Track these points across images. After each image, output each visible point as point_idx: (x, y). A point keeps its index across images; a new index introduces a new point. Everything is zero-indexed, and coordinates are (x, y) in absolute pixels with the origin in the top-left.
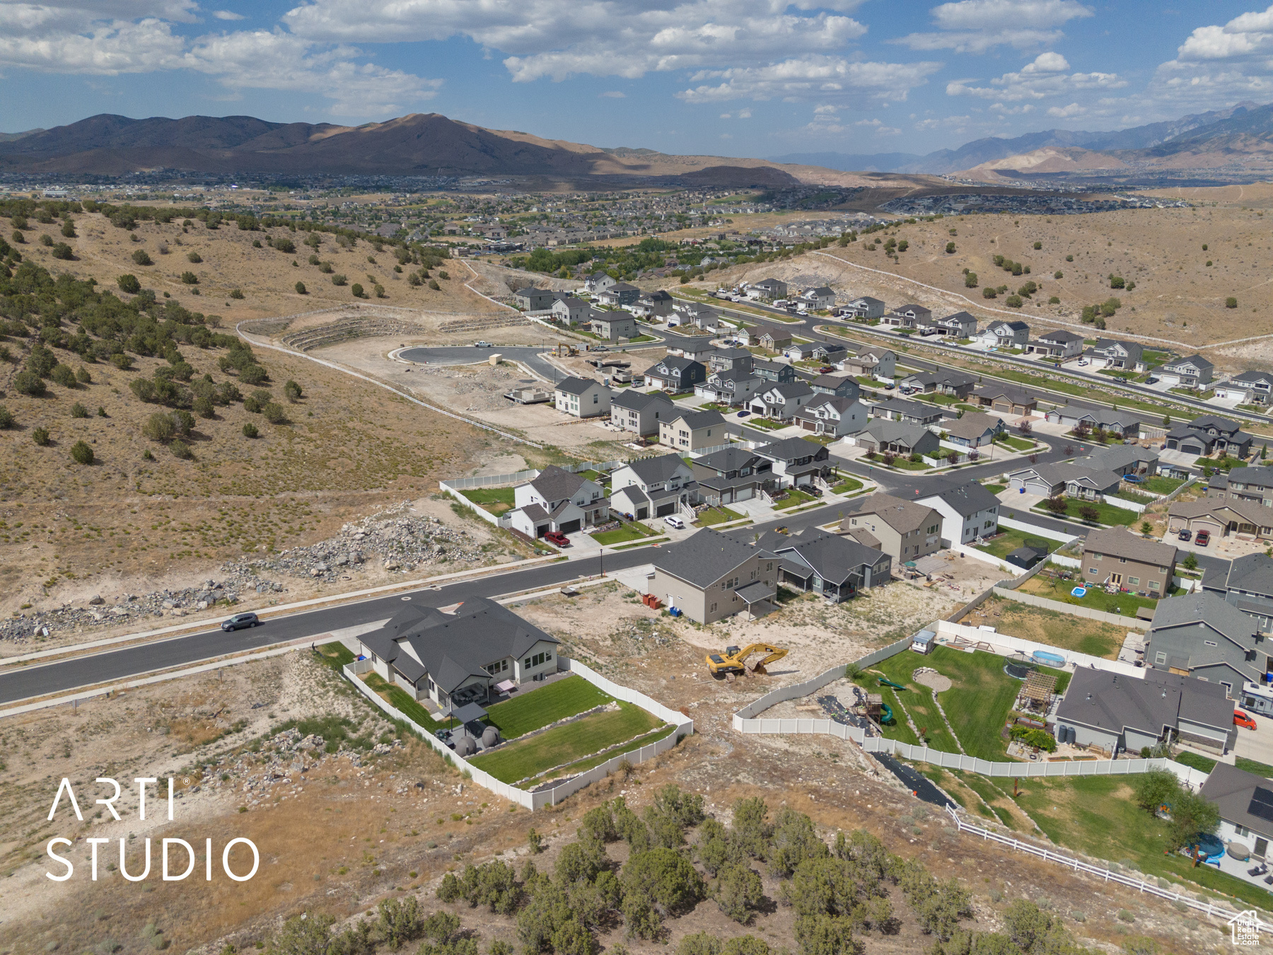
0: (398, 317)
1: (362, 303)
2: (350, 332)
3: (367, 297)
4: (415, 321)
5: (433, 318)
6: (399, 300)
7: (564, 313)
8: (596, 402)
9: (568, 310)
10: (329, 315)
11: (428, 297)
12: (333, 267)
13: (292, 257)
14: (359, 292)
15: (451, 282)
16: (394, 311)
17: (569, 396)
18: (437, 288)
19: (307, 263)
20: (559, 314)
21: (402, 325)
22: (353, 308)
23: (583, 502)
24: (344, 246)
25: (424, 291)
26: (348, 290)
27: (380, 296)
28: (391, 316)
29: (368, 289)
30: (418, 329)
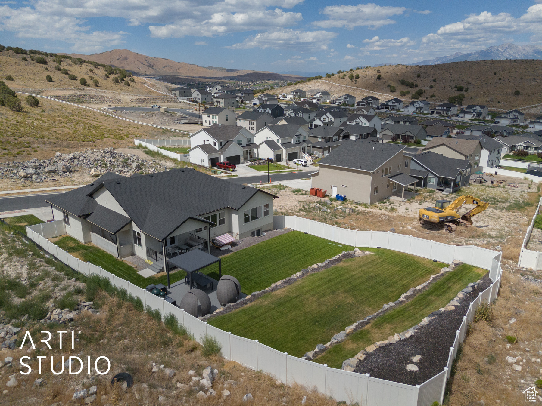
0: (107, 95)
1: (86, 88)
2: (79, 100)
3: (89, 86)
4: (117, 97)
5: (127, 97)
6: (107, 88)
7: (198, 97)
8: (227, 120)
9: (200, 95)
10: (66, 91)
11: (124, 88)
12: (69, 72)
13: (45, 66)
14: (84, 83)
15: (136, 83)
16: (104, 92)
17: (211, 116)
18: (129, 85)
19: (54, 69)
20: (196, 98)
21: (109, 99)
22: (80, 89)
23: (241, 144)
24: (75, 64)
25: (122, 85)
26: (78, 82)
27: (97, 86)
28: (103, 94)
29: (89, 82)
30: (119, 101)
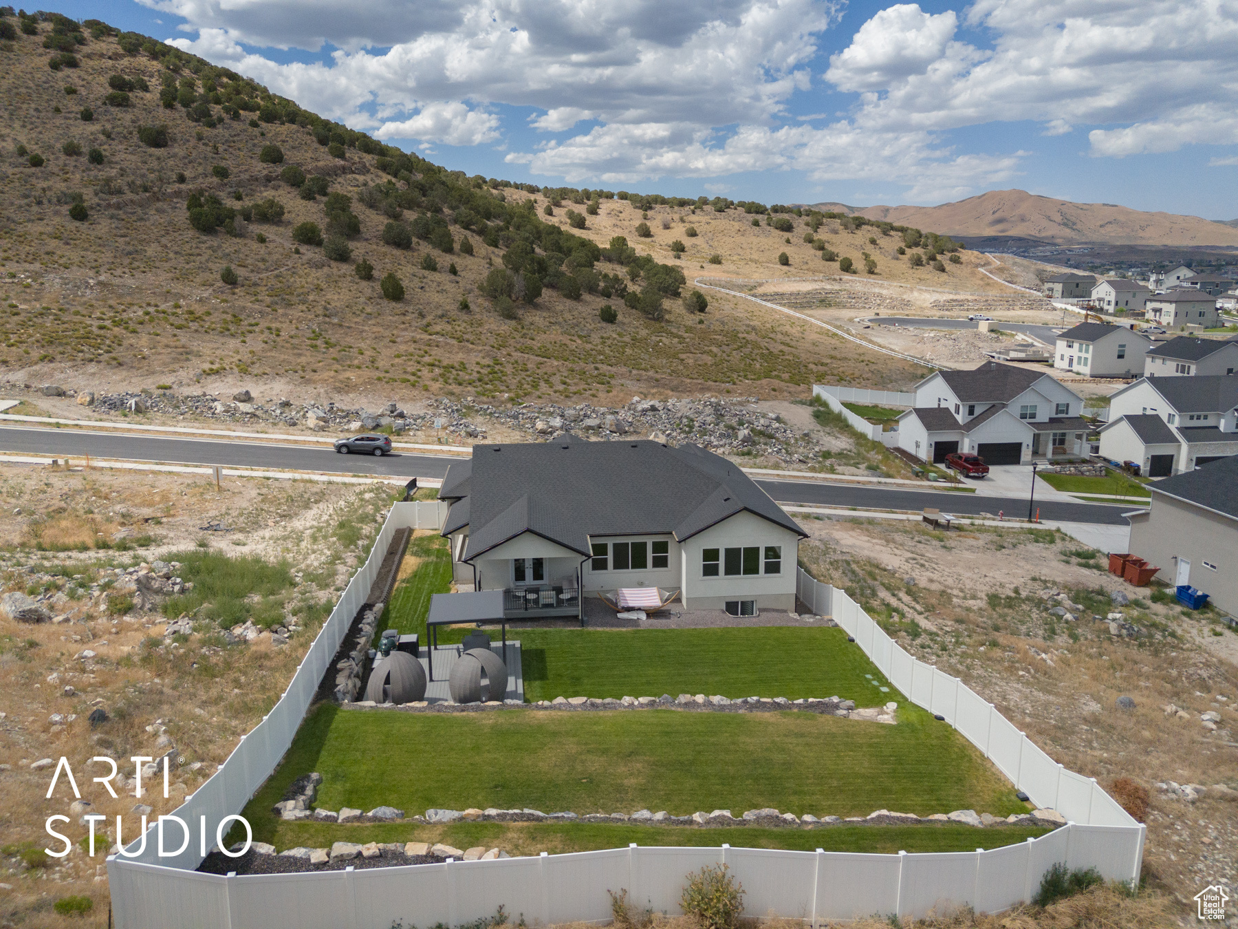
0: (884, 292)
1: (847, 277)
2: (822, 301)
3: (855, 272)
4: (904, 297)
5: (926, 296)
6: (891, 276)
7: (1107, 299)
8: (1121, 356)
9: (1113, 293)
10: (804, 284)
11: (929, 276)
12: (827, 245)
13: (787, 235)
14: (847, 267)
15: (963, 266)
16: (881, 286)
17: (1076, 345)
18: (943, 270)
19: (802, 241)
20: (1100, 300)
21: (886, 299)
22: (835, 280)
23: (1033, 416)
24: (846, 228)
25: (927, 272)
26: (836, 265)
27: (871, 272)
28: (877, 290)
29: (859, 264)
30: (907, 304)
